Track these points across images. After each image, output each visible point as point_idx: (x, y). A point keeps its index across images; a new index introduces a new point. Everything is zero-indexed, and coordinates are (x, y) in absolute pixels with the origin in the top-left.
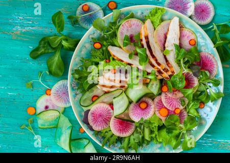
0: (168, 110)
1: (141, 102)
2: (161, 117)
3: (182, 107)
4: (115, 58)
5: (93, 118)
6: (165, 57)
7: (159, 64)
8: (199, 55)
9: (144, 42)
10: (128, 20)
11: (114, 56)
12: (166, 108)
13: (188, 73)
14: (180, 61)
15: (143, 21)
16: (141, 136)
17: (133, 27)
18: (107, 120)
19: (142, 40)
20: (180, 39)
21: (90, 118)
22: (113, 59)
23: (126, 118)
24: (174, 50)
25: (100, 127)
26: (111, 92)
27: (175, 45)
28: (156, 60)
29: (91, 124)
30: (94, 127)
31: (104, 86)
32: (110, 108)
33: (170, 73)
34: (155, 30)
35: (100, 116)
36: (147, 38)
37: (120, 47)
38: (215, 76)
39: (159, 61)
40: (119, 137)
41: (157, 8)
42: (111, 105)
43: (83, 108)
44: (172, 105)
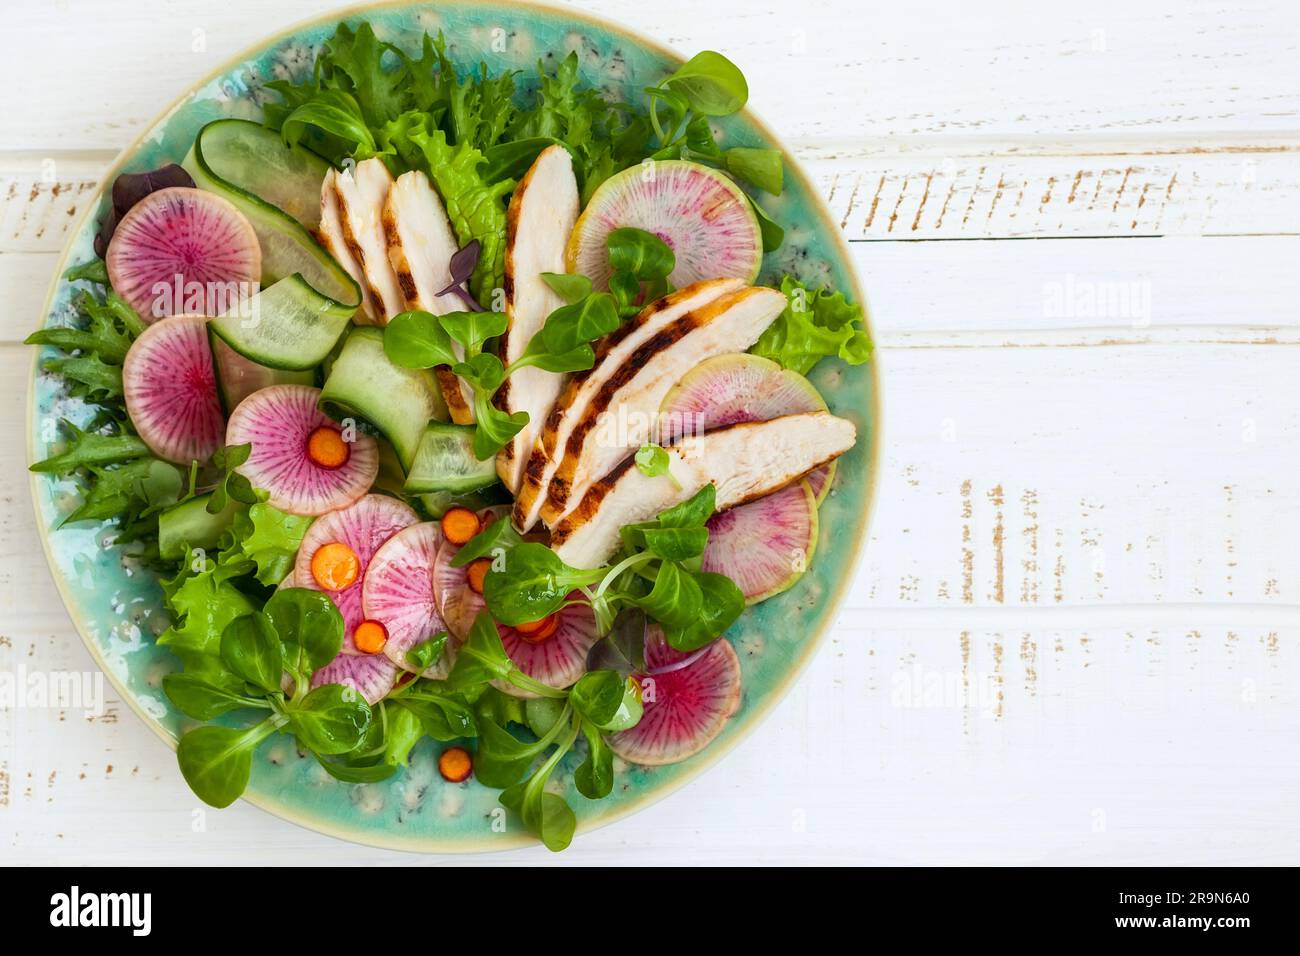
0: (358, 584)
2: (303, 562)
3: (397, 652)
4: (513, 205)
5: (161, 222)
6: (627, 463)
7: (575, 446)
8: (713, 639)
9: (657, 322)
12: (362, 571)
13: (589, 616)
14: (640, 550)
15: (771, 279)
17: (713, 234)
19: (662, 306)
20: (749, 500)
21: (154, 206)
22: (505, 200)
23: (232, 391)
24: (685, 496)
25: (131, 283)
26: (331, 258)
27: (708, 490)
28: (589, 423)
29: (129, 226)
30: (119, 247)
31: (340, 204)
33: (552, 522)
34: (749, 351)
35: (189, 255)
36: (685, 325)
37: (582, 207)
39: (594, 441)
40: (120, 399)
43: (192, 150)
44: (391, 598)
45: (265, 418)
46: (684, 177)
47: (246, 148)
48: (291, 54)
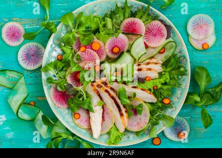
0: (92, 49)
1: (118, 53)
2: (98, 41)
3: (79, 53)
4: (149, 91)
5: (162, 32)
6: (101, 99)
7: (107, 91)
8: (69, 105)
9: (123, 110)
10: (142, 129)
11: (150, 93)
12: (94, 50)
13: (77, 86)
14: (87, 97)
15: (126, 130)
16: (114, 20)
17: (135, 123)
18: (149, 31)
19: (126, 112)
20: (90, 117)
21: (165, 31)
22: (150, 90)
23: (131, 36)
24: (93, 107)
25: (153, 24)
26: (148, 59)
27: (93, 111)
28: (110, 94)
29: (163, 26)
30: (160, 23)
31: (156, 63)
32: (147, 43)
33: (95, 84)
34: (114, 124)
35: (155, 35)
36: (122, 115)
37: (145, 102)
38: (51, 87)
39: (107, 94)
40: (135, 17)
41: (116, 145)
42: (147, 47)
43: (172, 40)
44: (89, 54)
45: (123, 40)
46: (146, 121)
47: (171, 49)
48: (185, 61)
